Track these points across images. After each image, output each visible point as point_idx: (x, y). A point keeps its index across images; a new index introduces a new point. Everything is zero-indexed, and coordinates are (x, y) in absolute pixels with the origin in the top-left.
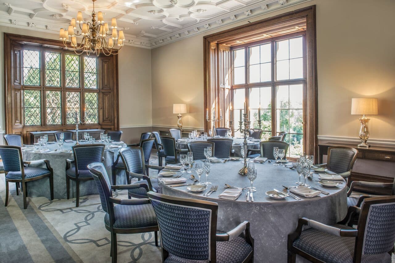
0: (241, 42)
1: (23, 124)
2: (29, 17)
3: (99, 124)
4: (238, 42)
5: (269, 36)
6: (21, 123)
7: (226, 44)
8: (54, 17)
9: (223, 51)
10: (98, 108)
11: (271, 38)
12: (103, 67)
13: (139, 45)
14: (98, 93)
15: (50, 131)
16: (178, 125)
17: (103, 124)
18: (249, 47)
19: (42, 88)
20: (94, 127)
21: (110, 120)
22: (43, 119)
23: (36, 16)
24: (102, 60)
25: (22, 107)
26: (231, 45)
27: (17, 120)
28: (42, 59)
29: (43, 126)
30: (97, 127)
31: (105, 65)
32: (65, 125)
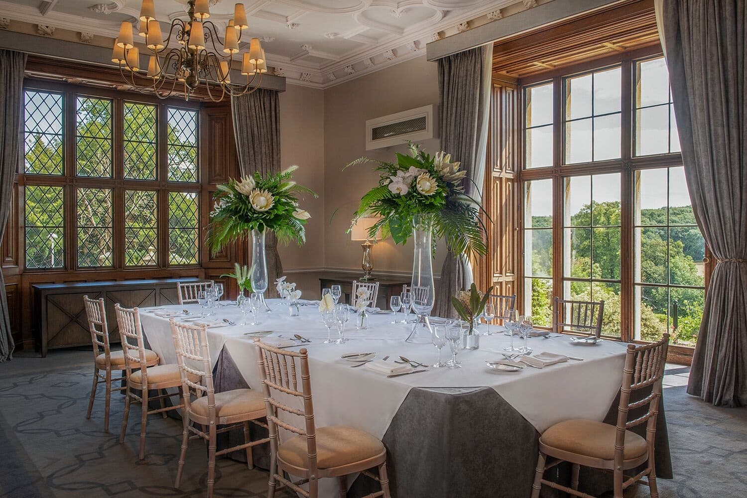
0: (544, 65)
1: (22, 267)
2: (37, 10)
3: (200, 264)
4: (539, 65)
5: (618, 48)
6: (17, 264)
7: (507, 72)
8: (97, 11)
9: (501, 89)
10: (199, 229)
11: (622, 54)
12: (211, 129)
13: (296, 79)
14: (200, 194)
15: (85, 281)
16: (363, 266)
17: (210, 266)
18: (565, 79)
19: (68, 180)
20: (189, 273)
21: (226, 256)
22: (69, 255)
23: (53, 9)
24: (209, 116)
25: (20, 226)
26: (520, 75)
27: (8, 256)
28: (69, 113)
29: (70, 271)
30: (195, 272)
31: (217, 126)
32: (120, 267)
